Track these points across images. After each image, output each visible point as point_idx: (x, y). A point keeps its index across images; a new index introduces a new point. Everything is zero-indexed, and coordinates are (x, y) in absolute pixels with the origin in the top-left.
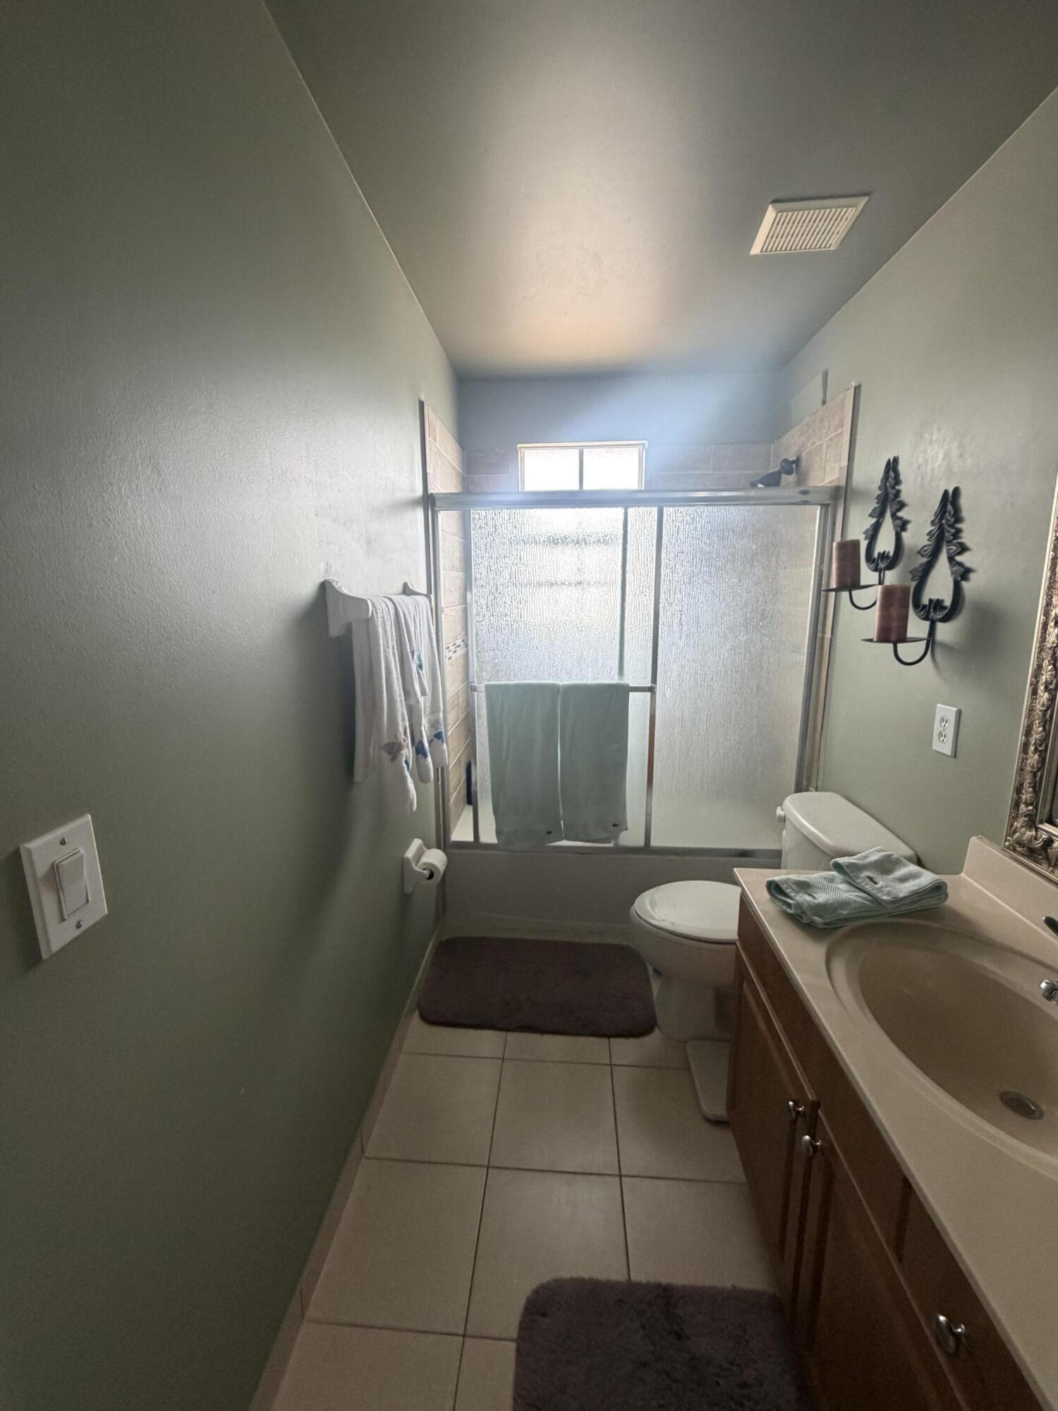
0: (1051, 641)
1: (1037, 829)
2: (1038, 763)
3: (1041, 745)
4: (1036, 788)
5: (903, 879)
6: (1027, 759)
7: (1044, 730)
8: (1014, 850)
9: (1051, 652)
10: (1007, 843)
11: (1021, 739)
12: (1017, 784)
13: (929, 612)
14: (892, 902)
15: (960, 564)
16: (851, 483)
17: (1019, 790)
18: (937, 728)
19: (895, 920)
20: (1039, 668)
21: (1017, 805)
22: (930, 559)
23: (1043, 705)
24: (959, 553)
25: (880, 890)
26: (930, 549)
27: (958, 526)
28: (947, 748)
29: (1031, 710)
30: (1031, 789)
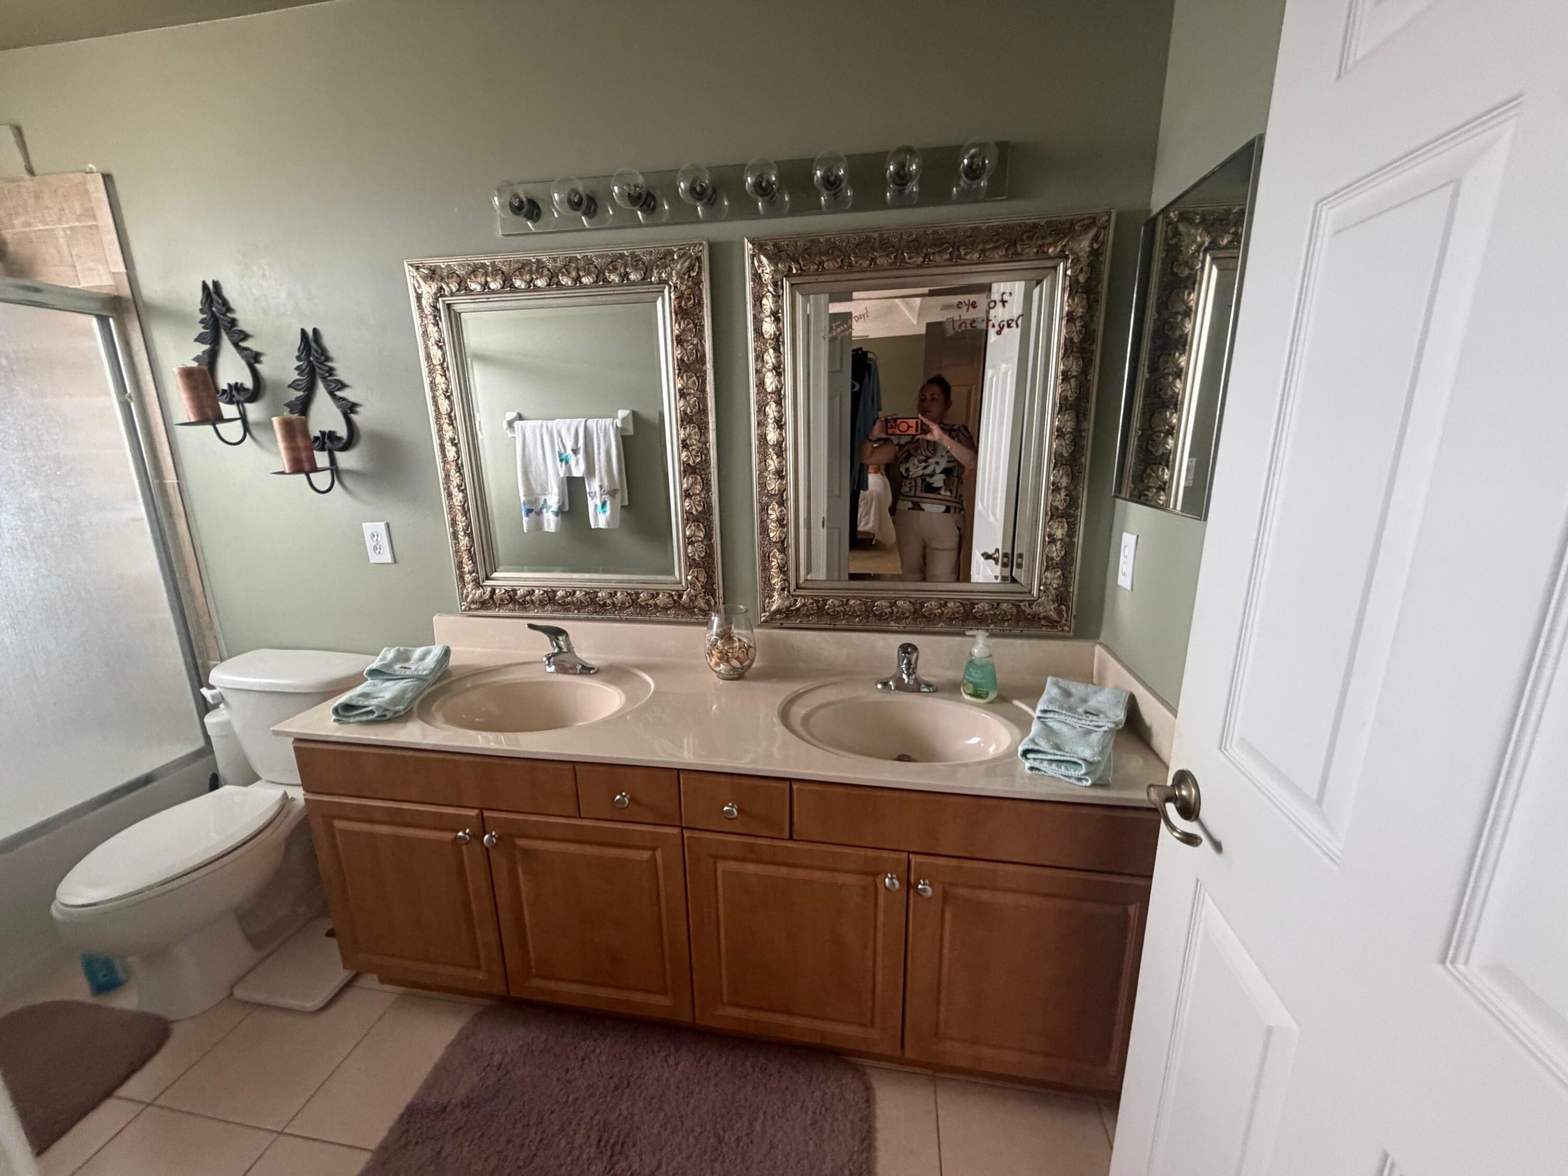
0: (452, 456)
1: (482, 587)
2: (469, 542)
3: (467, 530)
4: (472, 558)
5: (423, 658)
6: (459, 543)
7: (467, 518)
8: (470, 609)
9: (454, 464)
10: (463, 608)
11: (449, 530)
12: (456, 563)
13: (324, 443)
14: (431, 673)
15: (343, 399)
16: (141, 297)
17: (460, 566)
18: (369, 544)
19: (438, 685)
20: (447, 476)
21: (461, 577)
22: (306, 393)
23: (461, 502)
24: (339, 389)
25: (416, 670)
26: (304, 384)
27: (330, 364)
28: (388, 558)
29: (451, 507)
30: (470, 562)
